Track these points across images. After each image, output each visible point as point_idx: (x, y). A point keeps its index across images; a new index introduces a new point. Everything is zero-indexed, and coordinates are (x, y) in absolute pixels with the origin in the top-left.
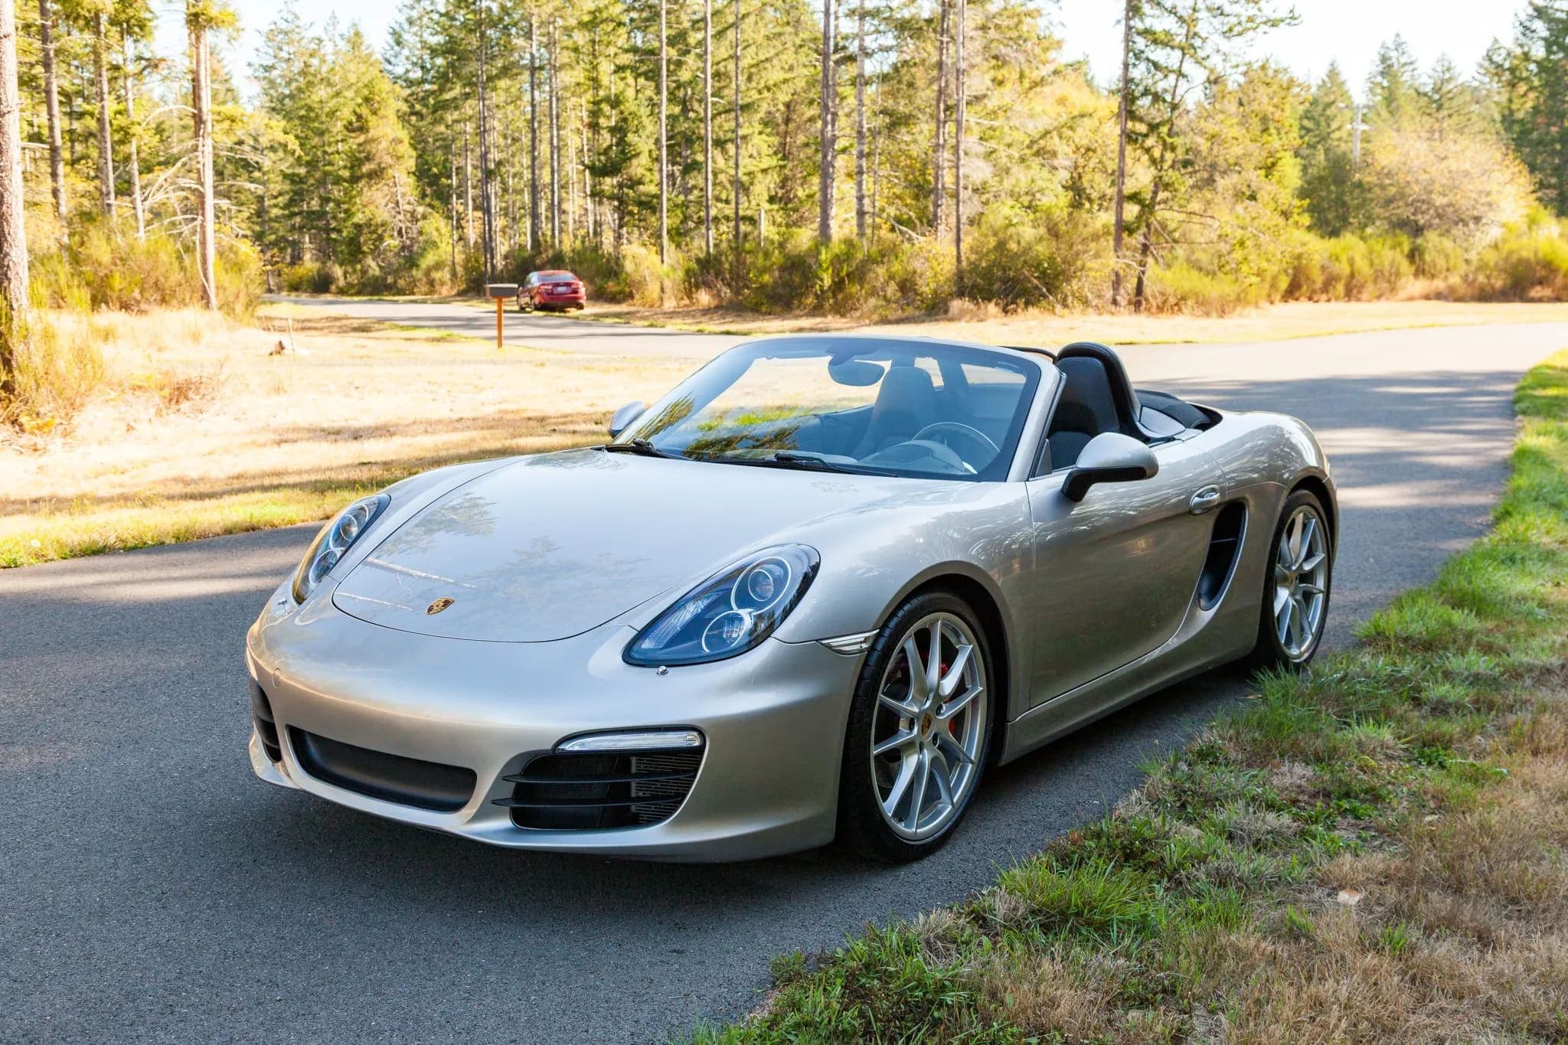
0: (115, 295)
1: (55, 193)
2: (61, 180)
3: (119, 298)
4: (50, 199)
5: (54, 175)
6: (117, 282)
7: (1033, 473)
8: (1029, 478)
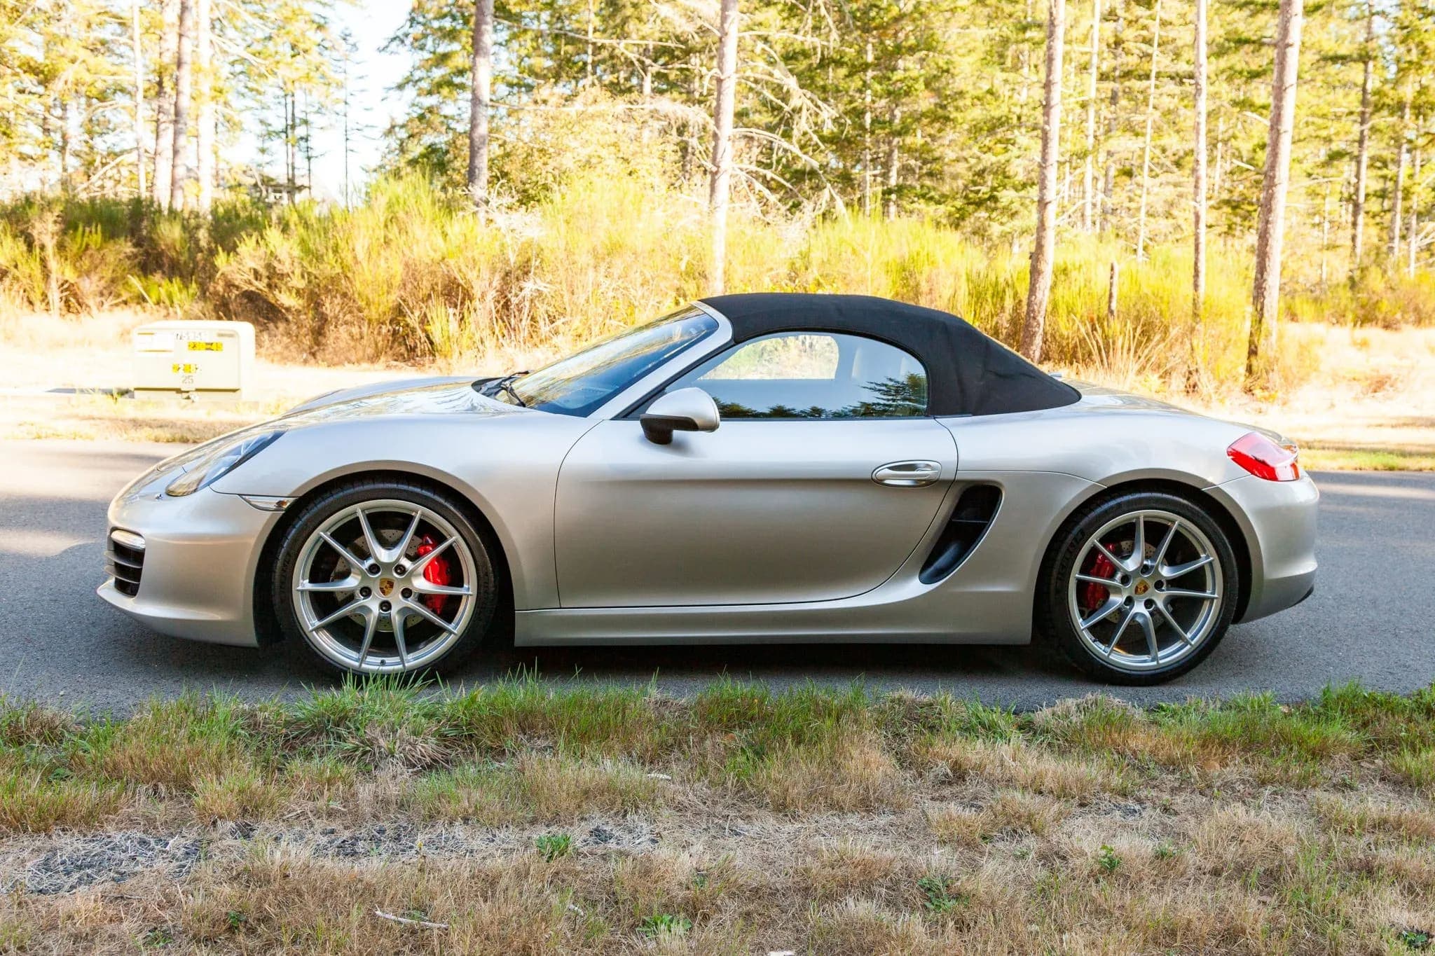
0: (1380, 317)
1: (1354, 238)
2: (1360, 228)
3: (1384, 319)
4: (1349, 243)
5: (1354, 224)
6: (1385, 306)
7: (626, 415)
8: (616, 418)
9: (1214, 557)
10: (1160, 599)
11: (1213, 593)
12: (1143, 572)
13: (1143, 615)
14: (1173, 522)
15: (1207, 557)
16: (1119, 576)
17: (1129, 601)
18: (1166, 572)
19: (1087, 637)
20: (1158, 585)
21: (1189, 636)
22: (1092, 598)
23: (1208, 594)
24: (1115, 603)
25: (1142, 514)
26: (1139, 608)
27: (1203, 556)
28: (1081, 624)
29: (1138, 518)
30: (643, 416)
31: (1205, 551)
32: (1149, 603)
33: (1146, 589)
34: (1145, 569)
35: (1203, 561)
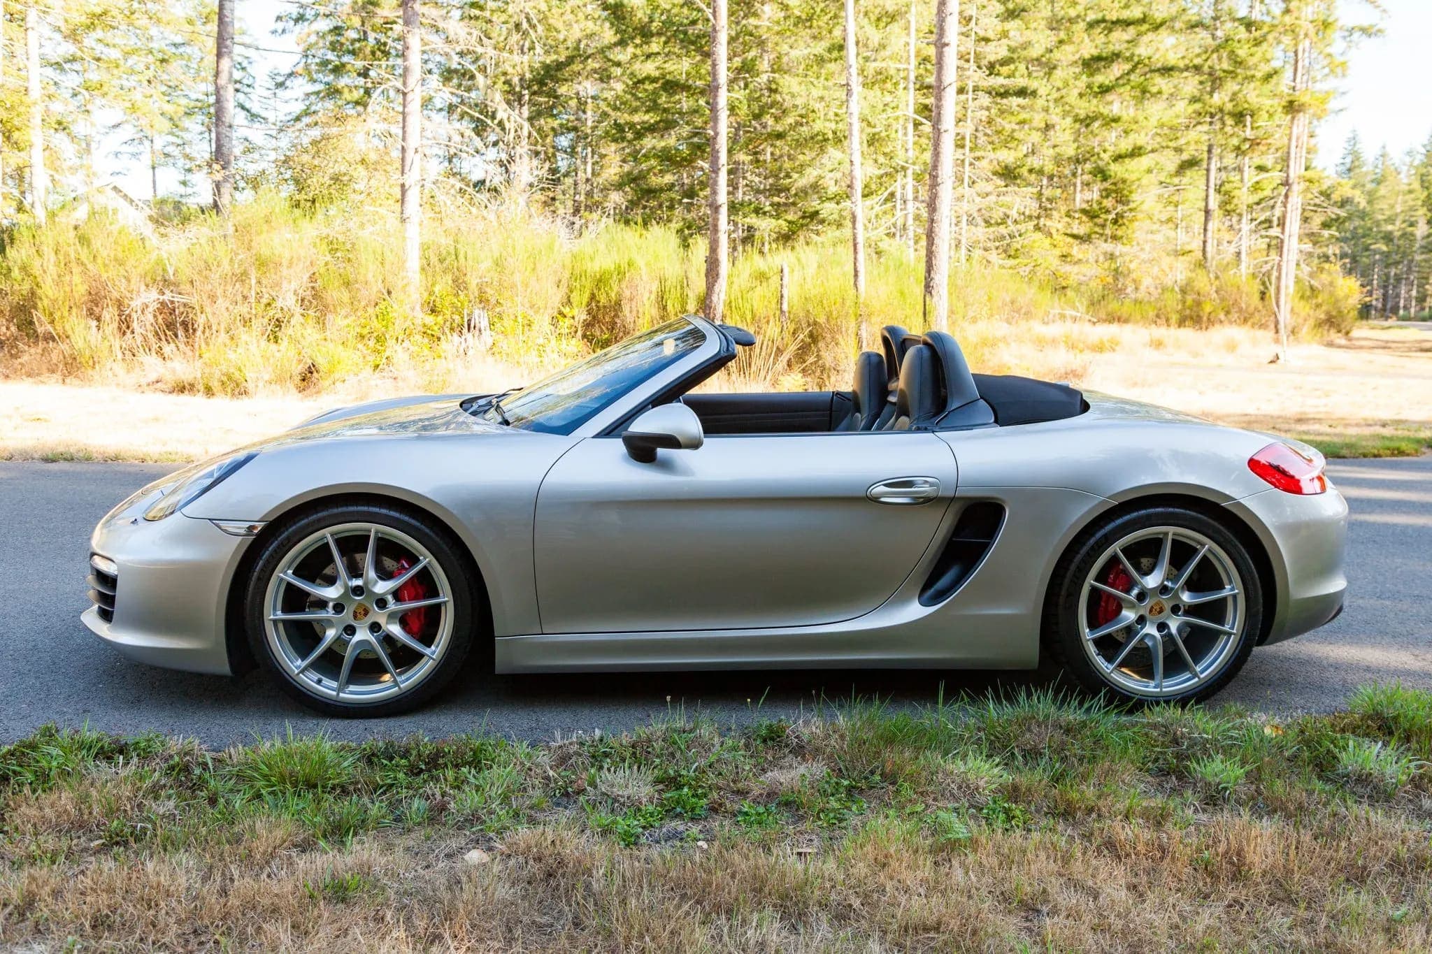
6: (1208, 308)
7: (608, 433)
8: (598, 436)
9: (1239, 590)
10: (1174, 625)
11: (1232, 628)
12: (1161, 593)
13: (1153, 637)
14: (1203, 545)
15: (1232, 589)
16: (1135, 592)
17: (1141, 620)
18: (1186, 597)
19: (1092, 649)
20: (1175, 610)
21: (1198, 669)
22: (1103, 610)
23: (1226, 628)
24: (1127, 618)
25: (1171, 530)
26: (1150, 629)
27: (1228, 587)
28: (1087, 634)
29: (1166, 534)
30: (624, 433)
31: (1230, 582)
32: (1162, 627)
33: (1161, 611)
34: (1163, 589)
35: (1226, 592)
